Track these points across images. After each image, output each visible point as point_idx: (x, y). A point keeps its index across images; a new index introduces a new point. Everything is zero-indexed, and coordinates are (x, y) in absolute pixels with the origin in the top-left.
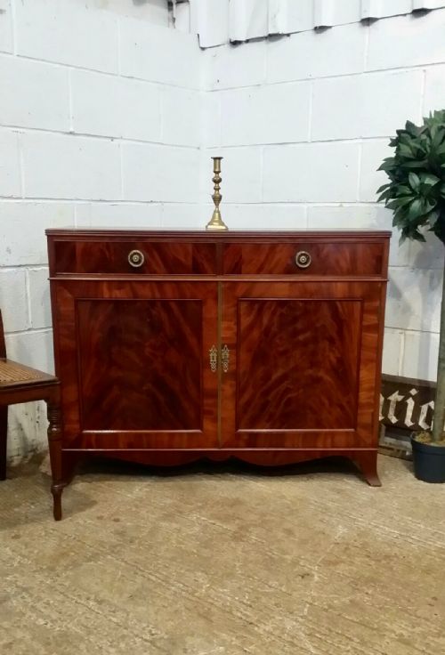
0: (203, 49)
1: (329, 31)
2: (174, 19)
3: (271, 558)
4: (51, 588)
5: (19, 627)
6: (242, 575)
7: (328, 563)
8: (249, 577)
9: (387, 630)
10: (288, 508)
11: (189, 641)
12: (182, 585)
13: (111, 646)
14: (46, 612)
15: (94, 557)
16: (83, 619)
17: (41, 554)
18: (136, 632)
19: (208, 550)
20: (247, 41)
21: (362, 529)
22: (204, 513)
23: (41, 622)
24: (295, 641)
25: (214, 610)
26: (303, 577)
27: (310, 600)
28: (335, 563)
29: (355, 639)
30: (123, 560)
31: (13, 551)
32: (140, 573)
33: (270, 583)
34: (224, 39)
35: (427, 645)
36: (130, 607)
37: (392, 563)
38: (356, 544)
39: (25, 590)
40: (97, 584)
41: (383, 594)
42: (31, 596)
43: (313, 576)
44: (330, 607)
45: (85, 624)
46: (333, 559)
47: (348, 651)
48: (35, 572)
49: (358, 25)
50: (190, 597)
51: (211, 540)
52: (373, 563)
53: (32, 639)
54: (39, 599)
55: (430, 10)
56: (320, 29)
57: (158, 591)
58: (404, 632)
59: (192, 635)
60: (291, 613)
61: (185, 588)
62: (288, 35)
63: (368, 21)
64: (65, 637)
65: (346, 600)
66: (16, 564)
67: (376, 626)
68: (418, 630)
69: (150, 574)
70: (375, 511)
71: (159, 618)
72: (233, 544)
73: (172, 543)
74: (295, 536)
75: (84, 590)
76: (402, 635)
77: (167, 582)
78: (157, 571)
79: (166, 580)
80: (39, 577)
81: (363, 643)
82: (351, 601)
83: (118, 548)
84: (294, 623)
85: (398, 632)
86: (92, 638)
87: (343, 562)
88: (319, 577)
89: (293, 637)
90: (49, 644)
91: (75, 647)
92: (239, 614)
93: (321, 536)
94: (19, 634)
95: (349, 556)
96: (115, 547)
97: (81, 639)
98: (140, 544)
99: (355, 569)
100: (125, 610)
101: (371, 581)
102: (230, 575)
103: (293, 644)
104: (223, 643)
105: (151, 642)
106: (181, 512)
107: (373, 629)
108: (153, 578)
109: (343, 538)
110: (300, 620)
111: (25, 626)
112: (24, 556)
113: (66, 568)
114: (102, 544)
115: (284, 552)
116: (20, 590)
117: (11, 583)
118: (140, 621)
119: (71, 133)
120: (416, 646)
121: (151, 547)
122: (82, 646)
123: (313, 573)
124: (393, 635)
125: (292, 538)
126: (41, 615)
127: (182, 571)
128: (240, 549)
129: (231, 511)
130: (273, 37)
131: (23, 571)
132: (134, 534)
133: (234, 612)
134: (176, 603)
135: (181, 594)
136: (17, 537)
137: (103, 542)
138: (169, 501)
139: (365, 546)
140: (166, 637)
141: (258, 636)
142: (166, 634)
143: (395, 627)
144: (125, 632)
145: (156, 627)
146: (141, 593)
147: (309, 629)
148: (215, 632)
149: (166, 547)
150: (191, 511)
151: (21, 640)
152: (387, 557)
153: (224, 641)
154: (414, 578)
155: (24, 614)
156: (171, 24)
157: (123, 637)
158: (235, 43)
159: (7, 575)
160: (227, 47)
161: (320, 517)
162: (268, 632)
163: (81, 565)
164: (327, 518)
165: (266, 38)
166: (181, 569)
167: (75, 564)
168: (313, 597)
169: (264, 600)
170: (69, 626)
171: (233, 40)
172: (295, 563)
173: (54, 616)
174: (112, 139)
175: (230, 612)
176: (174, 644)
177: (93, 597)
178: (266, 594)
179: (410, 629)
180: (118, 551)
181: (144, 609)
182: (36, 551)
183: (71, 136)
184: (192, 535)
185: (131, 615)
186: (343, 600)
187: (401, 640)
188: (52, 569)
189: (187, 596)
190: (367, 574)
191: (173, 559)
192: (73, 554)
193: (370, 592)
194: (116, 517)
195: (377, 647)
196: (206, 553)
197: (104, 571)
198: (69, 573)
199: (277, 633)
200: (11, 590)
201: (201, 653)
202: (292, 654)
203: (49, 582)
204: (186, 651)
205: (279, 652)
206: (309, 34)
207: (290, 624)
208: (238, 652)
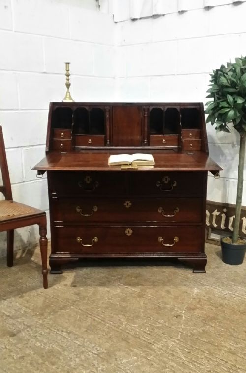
0: (116, 22)
1: (186, 13)
2: (99, 6)
3: (159, 307)
4: (42, 325)
5: (26, 347)
6: (144, 316)
7: (190, 309)
8: (148, 317)
9: (222, 346)
10: (167, 278)
11: (118, 353)
12: (112, 323)
13: (76, 357)
14: (40, 338)
15: (64, 308)
16: (60, 342)
17: (35, 306)
18: (89, 349)
19: (125, 303)
20: (141, 18)
21: (207, 290)
22: (121, 281)
23: (38, 344)
24: (174, 353)
25: (130, 336)
26: (176, 317)
27: (181, 330)
28: (194, 310)
29: (206, 352)
30: (79, 309)
31: (20, 304)
32: (89, 316)
33: (159, 321)
34: (127, 17)
36: (85, 336)
37: (224, 309)
38: (204, 298)
39: (29, 326)
40: (66, 322)
41: (220, 326)
42: (32, 330)
43: (182, 316)
44: (192, 334)
45: (62, 345)
46: (192, 307)
47: (202, 358)
48: (33, 316)
49: (202, 10)
50: (117, 329)
51: (126, 297)
52: (214, 309)
53: (34, 354)
54: (36, 332)
55: (243, 2)
56: (181, 12)
57: (99, 326)
58: (232, 348)
59: (119, 350)
60: (171, 338)
61: (114, 325)
62: (164, 15)
63: (208, 8)
64: (52, 353)
65: (200, 330)
66: (22, 312)
67: (217, 345)
68: (239, 346)
69: (95, 316)
70: (214, 279)
71: (101, 341)
72: (138, 299)
73: (105, 299)
74: (171, 295)
75: (60, 326)
76: (230, 349)
77: (104, 321)
78: (98, 315)
80: (35, 319)
81: (210, 354)
82: (203, 330)
83: (77, 302)
84: (173, 343)
85: (228, 347)
86: (66, 353)
87: (197, 308)
88: (185, 317)
89: (173, 351)
90: (43, 356)
91: (57, 358)
92: (143, 339)
93: (186, 294)
94: (27, 351)
95: (201, 305)
96: (75, 302)
97: (60, 354)
98: (88, 300)
99: (205, 312)
100: (82, 337)
101: (213, 319)
102: (138, 317)
103: (173, 355)
104: (136, 355)
105: (97, 355)
106: (109, 282)
107: (216, 346)
108: (96, 319)
109: (197, 295)
110: (176, 341)
111: (30, 347)
112: (26, 308)
113: (50, 314)
114: (68, 300)
115: (166, 303)
116: (26, 327)
117: (20, 323)
118: (91, 343)
119: (45, 73)
120: (239, 355)
121: (94, 301)
122: (61, 358)
123: (182, 315)
124: (226, 349)
125: (170, 296)
126: (38, 340)
127: (112, 315)
128: (142, 302)
129: (136, 281)
130: (155, 16)
131: (26, 316)
132: (85, 294)
133: (141, 338)
134: (110, 333)
135: (112, 327)
137: (68, 299)
138: (102, 275)
139: (209, 299)
140: (105, 352)
141: (154, 351)
142: (105, 350)
143: (227, 345)
144: (83, 349)
145: (100, 346)
146: (90, 327)
147: (182, 346)
148: (131, 348)
149: (102, 301)
150: (115, 281)
151: (29, 355)
152: (221, 305)
154: (236, 317)
155: (29, 340)
156: (98, 8)
157: (83, 352)
158: (134, 20)
159: (18, 318)
160: (129, 22)
161: (185, 283)
162: (159, 349)
163: (57, 312)
164: (188, 284)
165: (151, 17)
166: (111, 314)
167: (55, 312)
169: (156, 330)
170: (53, 346)
171: (133, 18)
172: (172, 310)
173: (45, 341)
175: (139, 338)
176: (110, 356)
177: (65, 330)
178: (158, 327)
179: (235, 346)
180: (77, 304)
181: (93, 336)
182: (33, 305)
183: (45, 75)
184: (116, 294)
185: (86, 340)
186: (199, 330)
187: (231, 352)
188: (42, 314)
189: (115, 329)
190: (211, 315)
191: (107, 308)
192: (52, 306)
193: (213, 325)
194: (74, 284)
195: (218, 356)
196: (124, 304)
197: (70, 316)
198: (51, 317)
199: (164, 349)
200: (21, 327)
201: (124, 361)
202: (172, 361)
203: (41, 322)
204: (116, 359)
205: (166, 359)
206: (176, 14)
207: (171, 344)
208: (144, 360)
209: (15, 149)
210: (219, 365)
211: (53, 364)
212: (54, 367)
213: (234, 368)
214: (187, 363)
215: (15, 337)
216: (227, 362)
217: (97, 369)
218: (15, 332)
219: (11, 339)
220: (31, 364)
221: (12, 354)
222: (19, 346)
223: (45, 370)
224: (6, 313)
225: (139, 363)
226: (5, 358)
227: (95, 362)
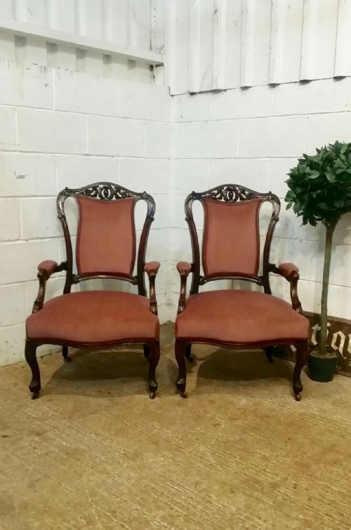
0: (172, 96)
1: (250, 89)
2: (154, 77)
3: (198, 415)
4: (69, 427)
5: (52, 445)
6: (180, 423)
7: (231, 419)
8: (184, 425)
9: (257, 453)
11: (145, 454)
12: (144, 428)
13: (102, 456)
14: (67, 439)
15: (95, 412)
16: (87, 442)
17: (64, 410)
18: (116, 450)
20: (200, 93)
21: (257, 401)
22: (162, 390)
23: (64, 443)
24: (204, 457)
25: (161, 440)
26: (215, 426)
27: (216, 437)
28: (236, 419)
29: (238, 457)
30: (111, 414)
31: (48, 407)
32: (121, 421)
33: (195, 428)
34: (185, 90)
35: (278, 461)
36: (114, 438)
37: (269, 420)
38: (252, 409)
39: (56, 428)
40: (96, 426)
41: (259, 435)
42: (59, 431)
43: (221, 425)
44: (227, 440)
45: (89, 445)
46: (235, 417)
47: (232, 462)
48: (61, 419)
49: (267, 87)
50: (148, 434)
52: (258, 420)
53: (59, 451)
54: (63, 433)
55: (311, 81)
56: (245, 88)
57: (130, 430)
59: (147, 452)
60: (204, 443)
61: (146, 429)
62: (225, 90)
63: (273, 85)
64: (77, 451)
65: (237, 438)
66: (50, 415)
67: (251, 451)
68: (274, 453)
69: (127, 421)
70: (268, 392)
71: (130, 443)
72: (177, 408)
74: (215, 404)
75: (89, 429)
76: (265, 456)
78: (131, 420)
79: (136, 425)
80: (63, 422)
81: (242, 458)
82: (240, 438)
84: (205, 448)
85: (263, 454)
87: (240, 418)
88: (224, 426)
89: (203, 455)
90: (69, 454)
91: (83, 455)
93: (231, 404)
94: (52, 449)
95: (245, 416)
96: (107, 407)
97: (86, 452)
98: (122, 406)
99: (246, 422)
100: (111, 439)
101: (254, 429)
102: (173, 424)
103: (202, 458)
104: (164, 456)
105: (124, 454)
107: (249, 452)
108: (128, 424)
109: (244, 406)
110: (209, 446)
111: (55, 445)
112: (55, 411)
113: (79, 417)
115: (206, 413)
116: (52, 428)
117: (47, 425)
118: (119, 444)
119: (87, 155)
120: (272, 461)
121: (129, 407)
122: (86, 455)
123: (222, 423)
124: (260, 456)
125: (213, 405)
126: (64, 440)
127: (145, 421)
128: (181, 410)
130: (216, 91)
131: (54, 418)
133: (172, 442)
134: (140, 436)
135: (143, 432)
136: (50, 400)
139: (255, 410)
140: (132, 452)
141: (184, 453)
143: (262, 452)
144: (110, 449)
145: (127, 447)
146: (121, 431)
147: (213, 451)
148: (160, 451)
151: (54, 452)
152: (268, 417)
153: (164, 455)
154: (280, 428)
155: (55, 440)
156: (152, 79)
157: (109, 452)
159: (45, 420)
160: (187, 96)
162: (190, 452)
163: (87, 416)
164: (237, 395)
165: (211, 91)
167: (84, 416)
168: (219, 436)
169: (190, 436)
170: (79, 446)
171: (191, 92)
172: (211, 419)
173: (72, 441)
174: (113, 157)
175: (170, 442)
176: (136, 456)
177: (93, 432)
178: (192, 434)
179: (270, 453)
180: (109, 409)
181: (122, 439)
182: (61, 408)
183: (87, 157)
185: (114, 441)
187: (265, 458)
188: (70, 418)
189: (146, 433)
190: (253, 425)
191: (141, 415)
192: (83, 410)
193: (252, 434)
194: (109, 391)
195: (249, 461)
196: (160, 412)
197: (100, 420)
198: (81, 420)
199: (195, 452)
200: (48, 428)
201: (151, 460)
202: (200, 462)
203: (69, 424)
204: (142, 459)
205: (194, 461)
206: (238, 90)
207: (202, 448)
208: (171, 460)
209: (51, 239)
210: (248, 468)
211: (78, 460)
212: (78, 463)
213: (263, 472)
214: (215, 465)
215: (41, 437)
216: (256, 466)
217: (122, 466)
218: (41, 432)
219: (36, 438)
220: (55, 459)
221: (36, 451)
222: (45, 444)
223: (69, 465)
224: (32, 415)
225: (166, 463)
226: (29, 454)
227: (121, 461)
